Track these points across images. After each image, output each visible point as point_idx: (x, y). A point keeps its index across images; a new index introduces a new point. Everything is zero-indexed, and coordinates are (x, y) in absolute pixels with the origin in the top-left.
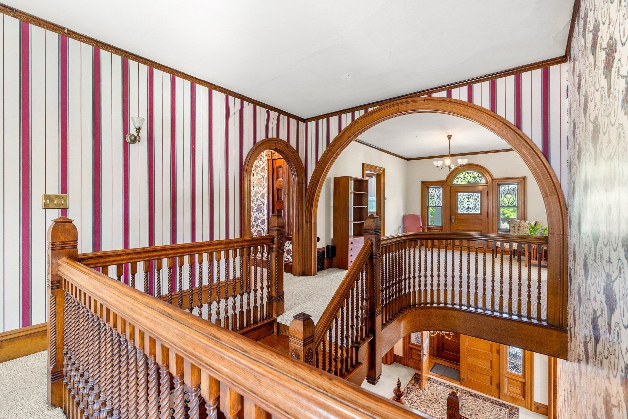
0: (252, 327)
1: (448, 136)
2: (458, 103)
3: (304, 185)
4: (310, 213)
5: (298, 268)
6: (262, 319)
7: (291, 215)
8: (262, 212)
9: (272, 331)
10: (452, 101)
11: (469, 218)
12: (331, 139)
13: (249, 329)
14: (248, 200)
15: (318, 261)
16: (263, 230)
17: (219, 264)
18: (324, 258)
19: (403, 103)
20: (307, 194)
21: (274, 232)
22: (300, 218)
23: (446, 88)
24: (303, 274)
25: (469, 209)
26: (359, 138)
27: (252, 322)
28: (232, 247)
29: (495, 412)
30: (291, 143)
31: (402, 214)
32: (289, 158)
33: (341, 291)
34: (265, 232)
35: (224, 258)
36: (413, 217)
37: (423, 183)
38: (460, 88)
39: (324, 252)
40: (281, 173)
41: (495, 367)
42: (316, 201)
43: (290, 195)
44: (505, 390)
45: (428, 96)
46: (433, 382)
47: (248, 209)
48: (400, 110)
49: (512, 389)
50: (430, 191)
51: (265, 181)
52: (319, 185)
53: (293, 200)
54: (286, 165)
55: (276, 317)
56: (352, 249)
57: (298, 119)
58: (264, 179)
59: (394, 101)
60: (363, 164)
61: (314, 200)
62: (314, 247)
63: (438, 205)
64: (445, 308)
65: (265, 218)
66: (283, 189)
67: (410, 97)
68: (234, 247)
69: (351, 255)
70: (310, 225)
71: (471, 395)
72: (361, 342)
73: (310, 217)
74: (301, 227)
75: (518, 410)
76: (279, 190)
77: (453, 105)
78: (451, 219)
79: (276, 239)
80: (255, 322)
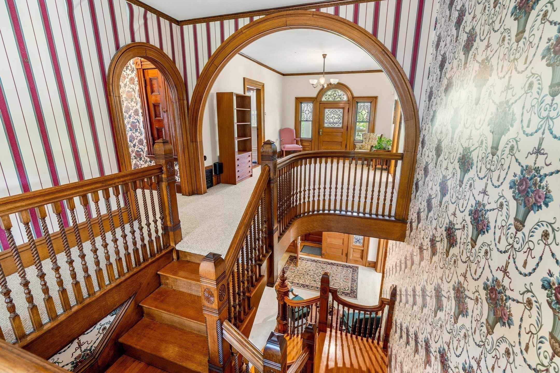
0: (150, 261)
1: (323, 55)
2: (344, 22)
3: (185, 102)
4: (195, 132)
5: (187, 188)
6: (160, 250)
7: (174, 135)
8: (139, 130)
9: (171, 259)
10: (339, 19)
11: (333, 131)
12: (213, 51)
13: (147, 263)
14: (120, 120)
15: (207, 179)
16: (142, 150)
17: (98, 206)
18: (212, 176)
19: (290, 14)
20: (190, 111)
21: (161, 161)
22: (185, 137)
23: (334, 4)
24: (193, 193)
25: (333, 123)
26: (243, 51)
27: (149, 256)
28: (112, 184)
29: (344, 273)
30: (165, 51)
31: (278, 128)
32: (165, 69)
33: (245, 221)
34: (145, 153)
35: (104, 197)
36: (288, 130)
37: (297, 99)
38: (348, 6)
39: (212, 170)
40: (155, 86)
41: (346, 243)
42: (200, 120)
43: (170, 112)
44: (351, 257)
45: (317, 10)
46: (303, 260)
47: (122, 132)
48: (288, 22)
49: (355, 255)
50: (303, 107)
51: (137, 95)
52: (202, 102)
53: (174, 118)
54: (161, 77)
55: (174, 246)
56: (238, 165)
57: (172, 20)
58: (135, 92)
59: (282, 11)
60: (244, 78)
61: (199, 118)
62: (202, 166)
63: (309, 120)
64: (323, 214)
65: (143, 137)
66: (161, 106)
67: (298, 9)
68: (115, 184)
69: (238, 171)
70: (196, 145)
71: (329, 264)
72: (263, 258)
73: (196, 137)
74: (186, 148)
75: (357, 267)
76: (156, 106)
77: (339, 25)
78: (319, 132)
79: (164, 169)
80: (152, 255)
